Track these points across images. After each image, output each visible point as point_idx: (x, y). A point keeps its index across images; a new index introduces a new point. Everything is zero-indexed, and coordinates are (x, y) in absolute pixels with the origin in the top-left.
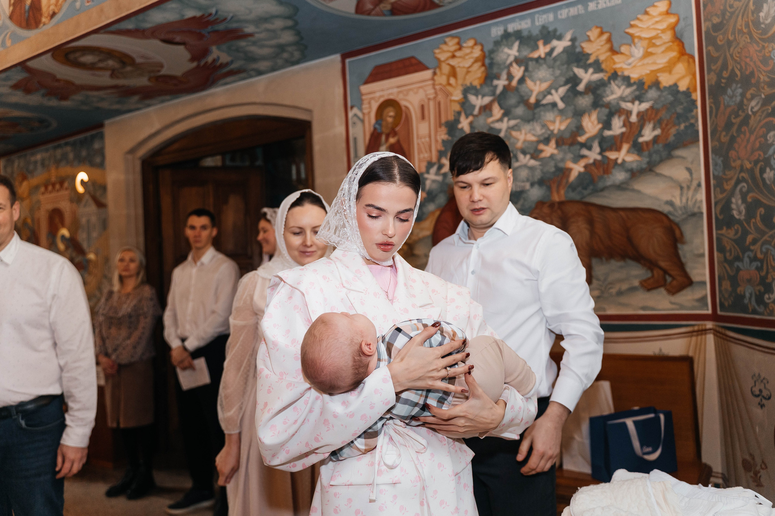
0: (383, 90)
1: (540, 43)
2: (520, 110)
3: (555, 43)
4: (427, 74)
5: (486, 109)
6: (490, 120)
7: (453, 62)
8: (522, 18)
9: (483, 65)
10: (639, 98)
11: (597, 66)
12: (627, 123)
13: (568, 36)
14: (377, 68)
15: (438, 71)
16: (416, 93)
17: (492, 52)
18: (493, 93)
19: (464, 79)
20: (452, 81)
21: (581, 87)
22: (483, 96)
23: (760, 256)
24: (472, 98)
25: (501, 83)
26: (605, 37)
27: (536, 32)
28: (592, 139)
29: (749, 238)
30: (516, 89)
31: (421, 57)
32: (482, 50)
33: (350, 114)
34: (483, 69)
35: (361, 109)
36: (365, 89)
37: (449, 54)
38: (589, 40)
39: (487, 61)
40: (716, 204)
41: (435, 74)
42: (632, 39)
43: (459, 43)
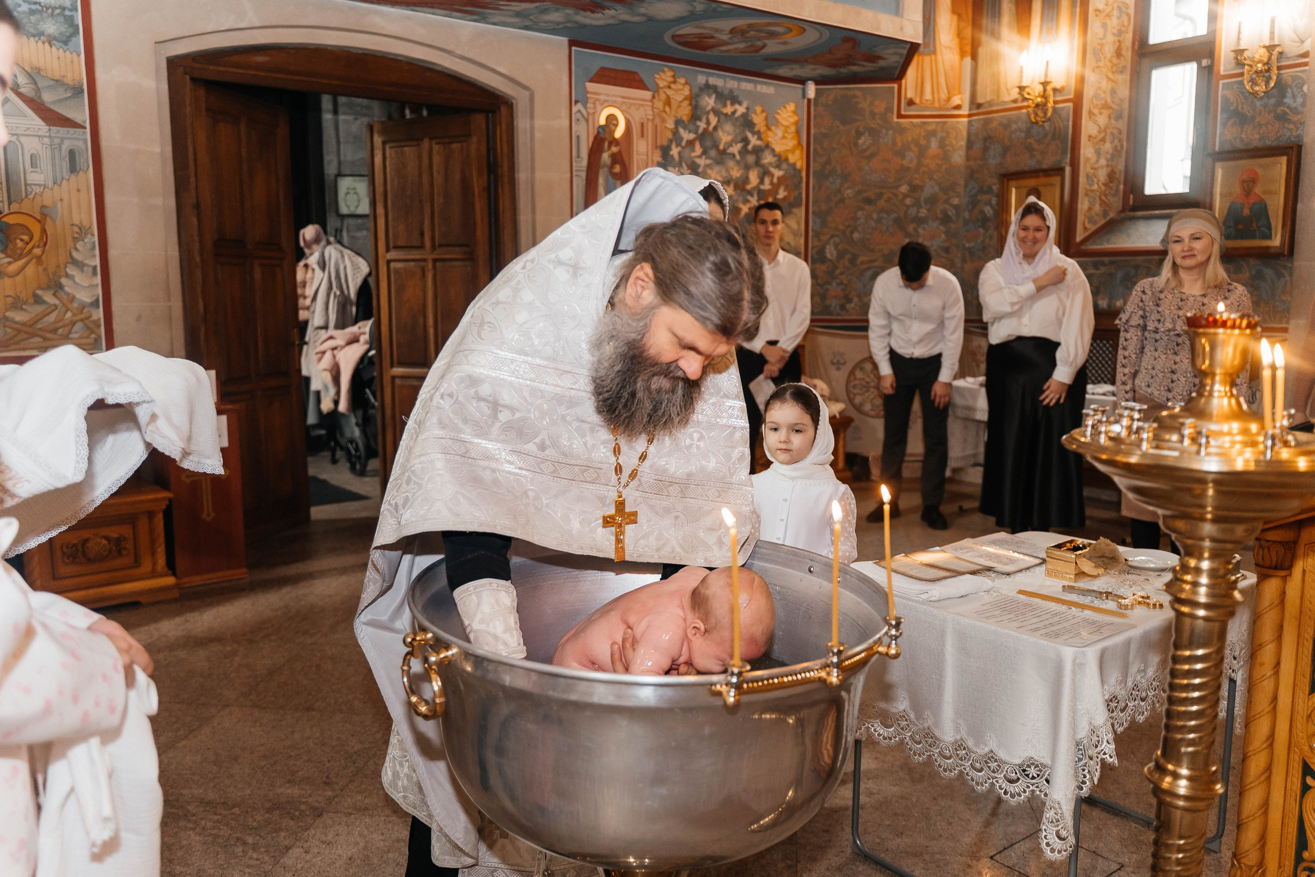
0: (608, 95)
1: (729, 103)
2: (713, 153)
3: (737, 106)
4: (647, 94)
5: (691, 143)
6: (694, 154)
7: (669, 92)
8: (719, 76)
9: (690, 104)
10: (778, 167)
11: (759, 134)
12: (772, 183)
13: (745, 104)
14: (603, 69)
15: (656, 95)
16: (638, 109)
17: (697, 96)
18: (696, 133)
19: (676, 111)
20: (667, 109)
21: (750, 147)
22: (690, 132)
23: (845, 282)
24: (681, 131)
25: (702, 125)
26: (764, 115)
27: (726, 92)
28: (754, 188)
29: (838, 272)
30: (711, 134)
31: (643, 76)
32: (690, 90)
33: (574, 109)
34: (690, 108)
35: (586, 108)
36: (591, 86)
37: (665, 84)
38: (755, 113)
39: (694, 102)
40: (813, 248)
41: (654, 97)
42: (777, 123)
43: (674, 76)
